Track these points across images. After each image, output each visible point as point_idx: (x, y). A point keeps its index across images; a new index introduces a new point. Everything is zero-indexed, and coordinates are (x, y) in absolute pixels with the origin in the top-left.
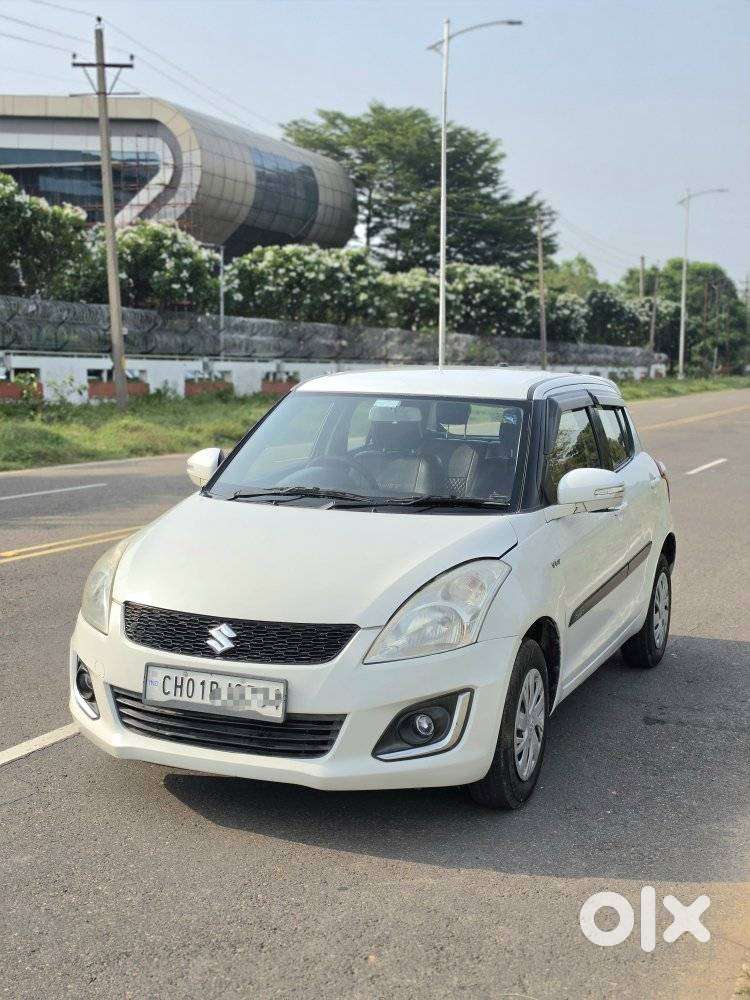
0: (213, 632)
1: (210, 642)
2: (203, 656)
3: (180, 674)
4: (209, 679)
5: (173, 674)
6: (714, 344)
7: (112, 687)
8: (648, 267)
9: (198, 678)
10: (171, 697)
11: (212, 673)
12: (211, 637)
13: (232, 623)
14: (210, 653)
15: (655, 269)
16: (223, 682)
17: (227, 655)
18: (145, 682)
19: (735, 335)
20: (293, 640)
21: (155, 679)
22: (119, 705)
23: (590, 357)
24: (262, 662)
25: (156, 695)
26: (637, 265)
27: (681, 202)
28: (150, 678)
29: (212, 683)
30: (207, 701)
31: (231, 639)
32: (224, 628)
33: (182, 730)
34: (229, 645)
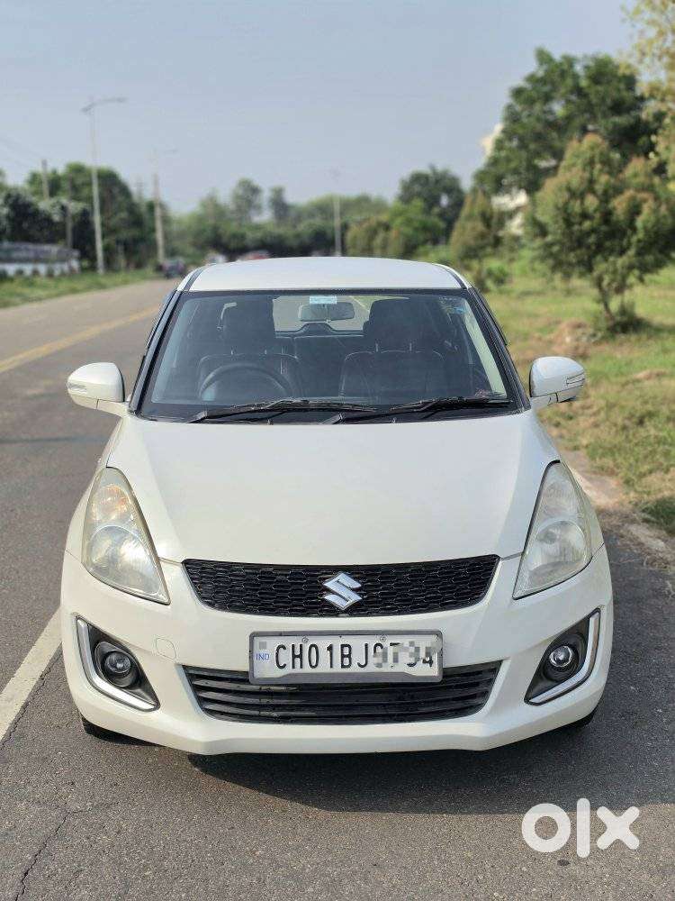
0: (329, 584)
1: (329, 598)
2: (321, 616)
3: (297, 641)
4: (337, 642)
5: (288, 642)
6: (118, 242)
7: (185, 667)
8: (49, 169)
9: (323, 643)
10: (289, 670)
11: (340, 634)
12: (329, 591)
13: (351, 570)
14: (333, 611)
15: (54, 172)
16: (357, 644)
17: (354, 610)
18: (251, 657)
19: (134, 232)
20: (431, 582)
21: (262, 652)
22: (196, 689)
23: (15, 255)
24: (400, 613)
25: (267, 670)
26: (39, 169)
27: (86, 110)
28: (257, 650)
29: (343, 646)
30: (337, 668)
31: (355, 590)
32: (342, 577)
33: (292, 708)
34: (355, 598)
